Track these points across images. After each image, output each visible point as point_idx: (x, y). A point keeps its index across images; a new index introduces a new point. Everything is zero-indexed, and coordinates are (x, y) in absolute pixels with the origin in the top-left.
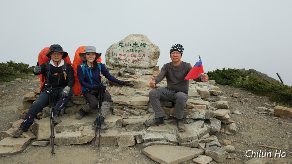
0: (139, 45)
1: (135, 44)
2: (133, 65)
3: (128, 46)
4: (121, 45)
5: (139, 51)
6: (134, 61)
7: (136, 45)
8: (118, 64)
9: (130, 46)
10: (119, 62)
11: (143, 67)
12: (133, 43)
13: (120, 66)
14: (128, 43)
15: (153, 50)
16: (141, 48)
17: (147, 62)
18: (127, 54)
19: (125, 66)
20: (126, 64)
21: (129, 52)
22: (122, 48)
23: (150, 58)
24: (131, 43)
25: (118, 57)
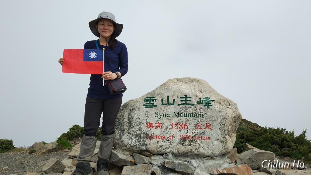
0: (194, 101)
1: (186, 99)
2: (182, 149)
3: (168, 103)
4: (150, 101)
5: (196, 116)
6: (184, 139)
7: (187, 102)
8: (144, 148)
9: (173, 104)
10: (148, 142)
11: (207, 154)
12: (181, 98)
13: (149, 153)
14: (168, 97)
15: (230, 113)
16: (201, 109)
17: (216, 143)
18: (166, 124)
19: (163, 151)
20: (164, 147)
21: (169, 118)
22: (152, 111)
23: (224, 132)
24: (175, 98)
25: (143, 132)
